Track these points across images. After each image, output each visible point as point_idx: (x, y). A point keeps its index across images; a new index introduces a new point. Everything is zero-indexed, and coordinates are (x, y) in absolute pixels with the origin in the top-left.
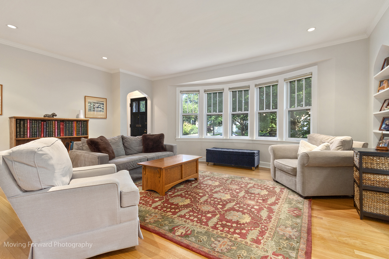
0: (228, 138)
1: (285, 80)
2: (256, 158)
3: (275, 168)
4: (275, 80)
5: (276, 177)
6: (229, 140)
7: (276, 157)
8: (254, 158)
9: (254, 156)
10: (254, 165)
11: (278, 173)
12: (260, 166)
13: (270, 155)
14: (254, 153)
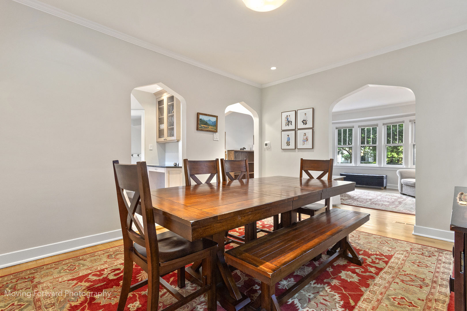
0: (358, 166)
1: (410, 121)
2: (385, 180)
3: (402, 185)
4: (401, 120)
5: (403, 191)
6: (359, 167)
7: (402, 177)
8: (383, 180)
9: (383, 179)
10: (382, 185)
11: (405, 188)
12: (387, 188)
13: (398, 176)
14: (383, 176)
